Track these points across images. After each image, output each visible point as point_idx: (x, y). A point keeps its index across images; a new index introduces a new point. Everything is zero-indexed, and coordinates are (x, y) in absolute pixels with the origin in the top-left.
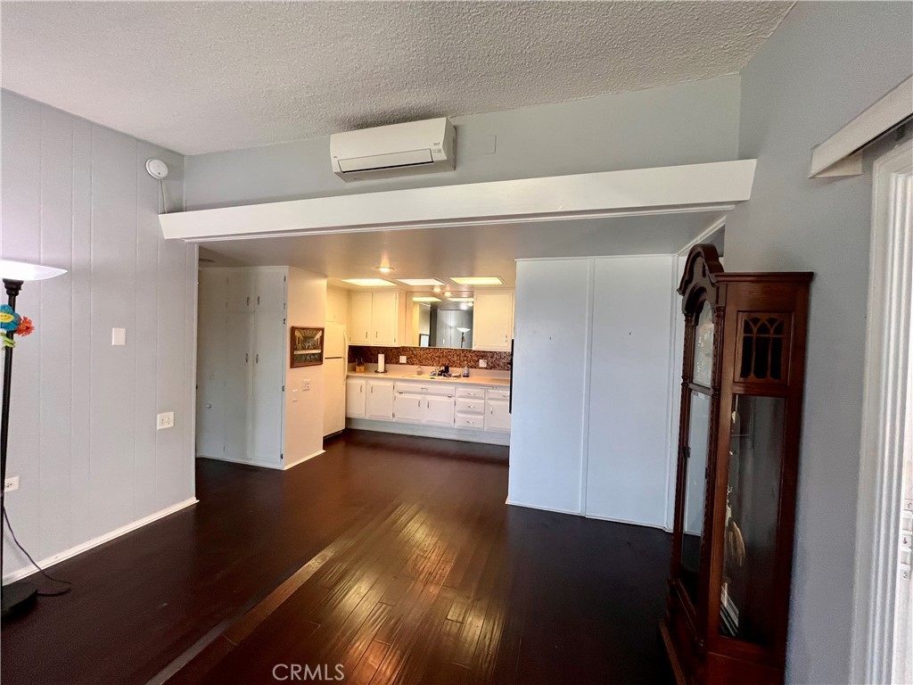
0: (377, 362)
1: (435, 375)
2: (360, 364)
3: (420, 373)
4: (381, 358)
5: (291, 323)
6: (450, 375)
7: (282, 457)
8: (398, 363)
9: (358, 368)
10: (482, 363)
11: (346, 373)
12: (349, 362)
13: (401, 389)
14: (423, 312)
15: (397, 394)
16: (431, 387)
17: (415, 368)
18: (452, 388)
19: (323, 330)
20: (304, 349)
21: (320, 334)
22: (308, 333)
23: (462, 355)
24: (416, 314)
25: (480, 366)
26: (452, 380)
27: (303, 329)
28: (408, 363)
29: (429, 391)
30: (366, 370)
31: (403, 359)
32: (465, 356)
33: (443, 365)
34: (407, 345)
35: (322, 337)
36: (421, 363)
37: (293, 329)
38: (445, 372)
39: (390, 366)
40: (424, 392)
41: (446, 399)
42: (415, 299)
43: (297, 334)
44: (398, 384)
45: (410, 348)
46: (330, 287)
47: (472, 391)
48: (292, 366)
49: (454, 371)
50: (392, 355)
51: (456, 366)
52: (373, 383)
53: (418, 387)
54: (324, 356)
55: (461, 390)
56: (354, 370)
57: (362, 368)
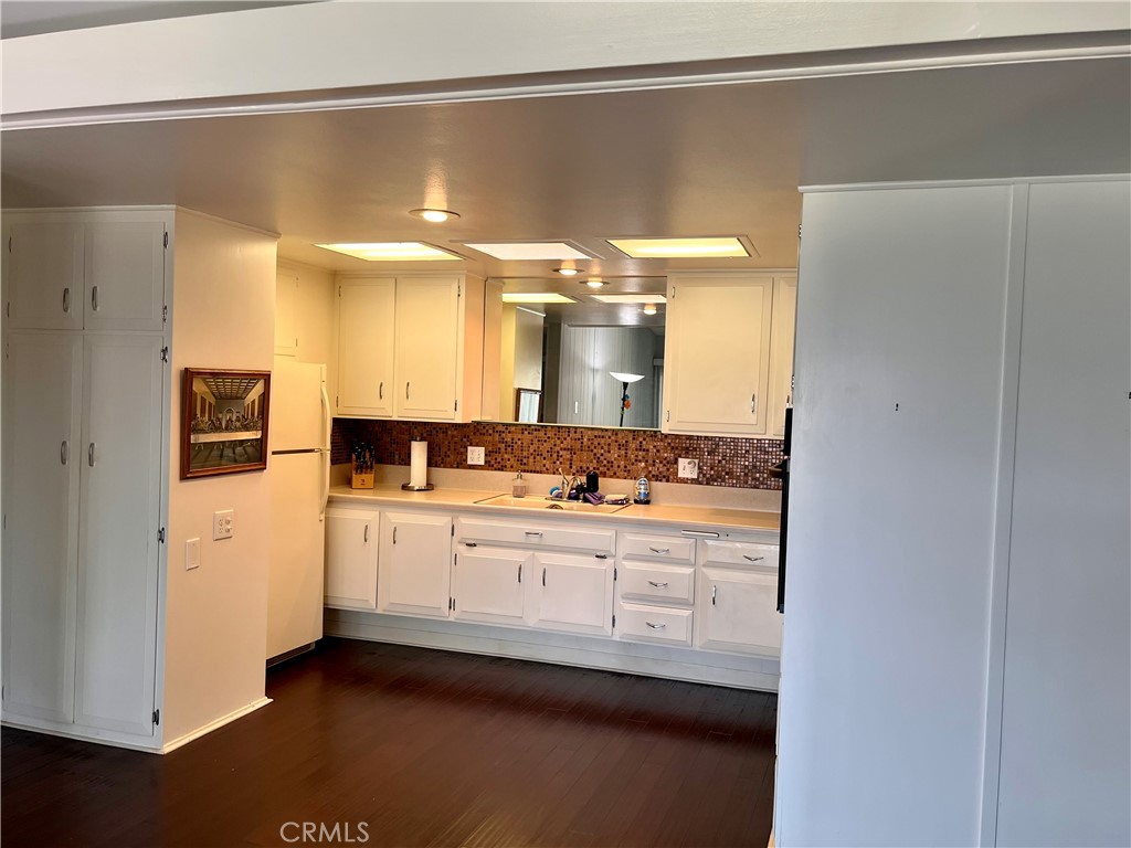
0: (407, 461)
1: (559, 497)
2: (362, 468)
3: (520, 493)
4: (419, 452)
5: (182, 359)
6: (600, 500)
7: (156, 719)
8: (462, 463)
9: (356, 479)
10: (686, 468)
11: (327, 492)
12: (333, 462)
13: (472, 536)
14: (525, 331)
15: (463, 548)
16: (552, 532)
17: (508, 478)
18: (608, 533)
19: (267, 377)
20: (217, 429)
21: (259, 388)
22: (228, 387)
23: (633, 446)
24: (509, 335)
25: (681, 474)
26: (605, 511)
27: (215, 375)
28: (488, 466)
29: (547, 540)
30: (379, 483)
31: (476, 455)
32: (640, 448)
33: (581, 471)
34: (486, 418)
35: (265, 397)
36: (524, 466)
37: (188, 376)
38: (588, 491)
39: (442, 473)
40: (533, 544)
41: (592, 562)
42: (508, 297)
43: (199, 387)
44: (465, 521)
45: (493, 425)
46: (285, 263)
47: (662, 541)
48: (185, 475)
49: (612, 487)
50: (448, 444)
51: (615, 475)
52: (397, 517)
53: (515, 529)
54: (270, 449)
55: (632, 541)
56: (348, 483)
57: (369, 477)
